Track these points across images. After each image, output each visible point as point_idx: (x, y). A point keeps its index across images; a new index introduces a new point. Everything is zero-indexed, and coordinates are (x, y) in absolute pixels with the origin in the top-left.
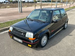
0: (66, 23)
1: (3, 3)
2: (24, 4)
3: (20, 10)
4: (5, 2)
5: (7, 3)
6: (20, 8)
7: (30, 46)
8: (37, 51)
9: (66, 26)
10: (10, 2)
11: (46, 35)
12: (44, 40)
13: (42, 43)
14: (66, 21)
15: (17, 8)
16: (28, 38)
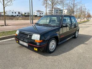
0: (77, 32)
1: (16, 16)
2: (36, 18)
3: (31, 22)
4: (17, 15)
5: (19, 16)
6: (31, 20)
7: (36, 49)
8: (44, 56)
9: (77, 34)
11: (55, 39)
12: (52, 45)
13: (49, 48)
14: (77, 30)
15: (28, 20)
16: (34, 40)
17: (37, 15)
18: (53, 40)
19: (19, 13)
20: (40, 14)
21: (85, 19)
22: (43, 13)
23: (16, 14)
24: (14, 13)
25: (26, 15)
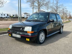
2: (24, 19)
5: (8, 18)
7: (29, 40)
10: (11, 18)
16: (27, 32)
17: (24, 17)
18: (43, 33)
19: (8, 15)
20: (27, 15)
21: (68, 20)
22: (29, 15)
23: (5, 16)
24: (3, 15)
25: (14, 16)
